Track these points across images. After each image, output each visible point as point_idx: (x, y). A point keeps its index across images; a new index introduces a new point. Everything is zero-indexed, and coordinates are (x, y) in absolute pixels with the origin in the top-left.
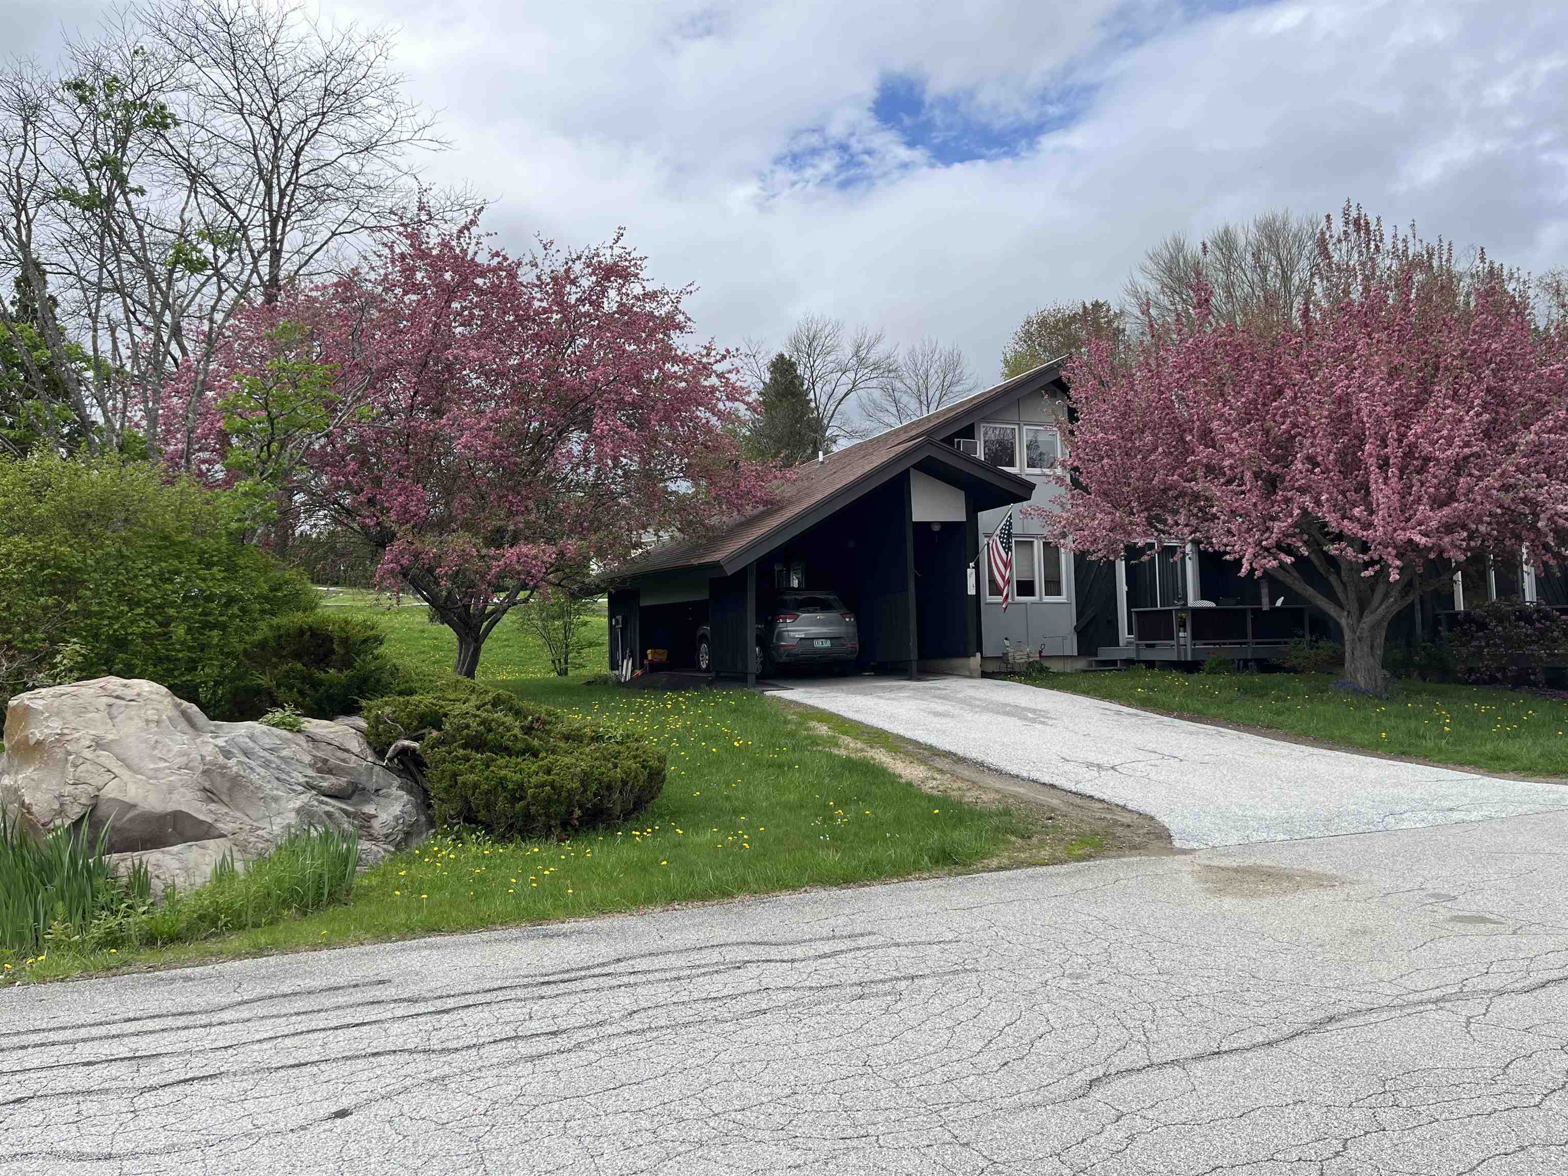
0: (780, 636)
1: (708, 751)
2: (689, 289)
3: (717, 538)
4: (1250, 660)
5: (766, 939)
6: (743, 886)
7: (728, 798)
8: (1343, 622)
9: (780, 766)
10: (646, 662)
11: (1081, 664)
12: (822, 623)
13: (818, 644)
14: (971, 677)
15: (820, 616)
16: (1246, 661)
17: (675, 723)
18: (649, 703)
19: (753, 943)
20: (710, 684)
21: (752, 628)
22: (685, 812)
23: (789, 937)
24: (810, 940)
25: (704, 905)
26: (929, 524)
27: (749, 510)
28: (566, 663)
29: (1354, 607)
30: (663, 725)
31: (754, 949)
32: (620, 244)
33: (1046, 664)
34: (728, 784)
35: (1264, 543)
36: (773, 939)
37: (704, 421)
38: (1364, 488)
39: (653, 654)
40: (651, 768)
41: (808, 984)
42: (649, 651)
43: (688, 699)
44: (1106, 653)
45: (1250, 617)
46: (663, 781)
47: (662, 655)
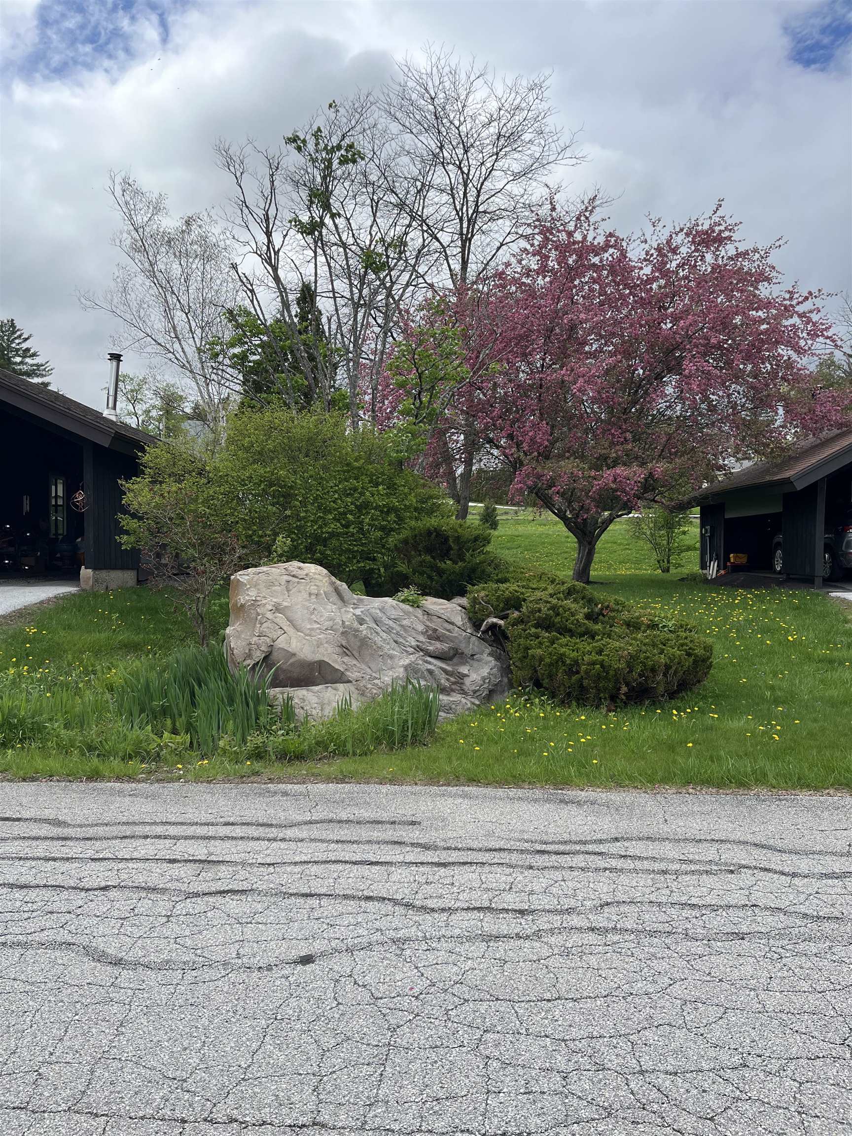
1: (762, 642)
2: (777, 244)
3: (790, 456)
5: (771, 842)
6: (761, 779)
7: (772, 688)
9: (831, 661)
10: (728, 564)
17: (739, 616)
18: (720, 598)
19: (756, 845)
20: (780, 584)
21: (820, 536)
22: (728, 697)
23: (798, 845)
24: (820, 853)
25: (718, 793)
27: (825, 434)
28: (668, 562)
30: (727, 617)
31: (756, 852)
32: (719, 213)
34: (775, 675)
36: (779, 844)
37: (785, 358)
39: (735, 558)
40: (696, 656)
41: (802, 908)
42: (732, 555)
43: (756, 596)
46: (710, 666)
47: (742, 559)
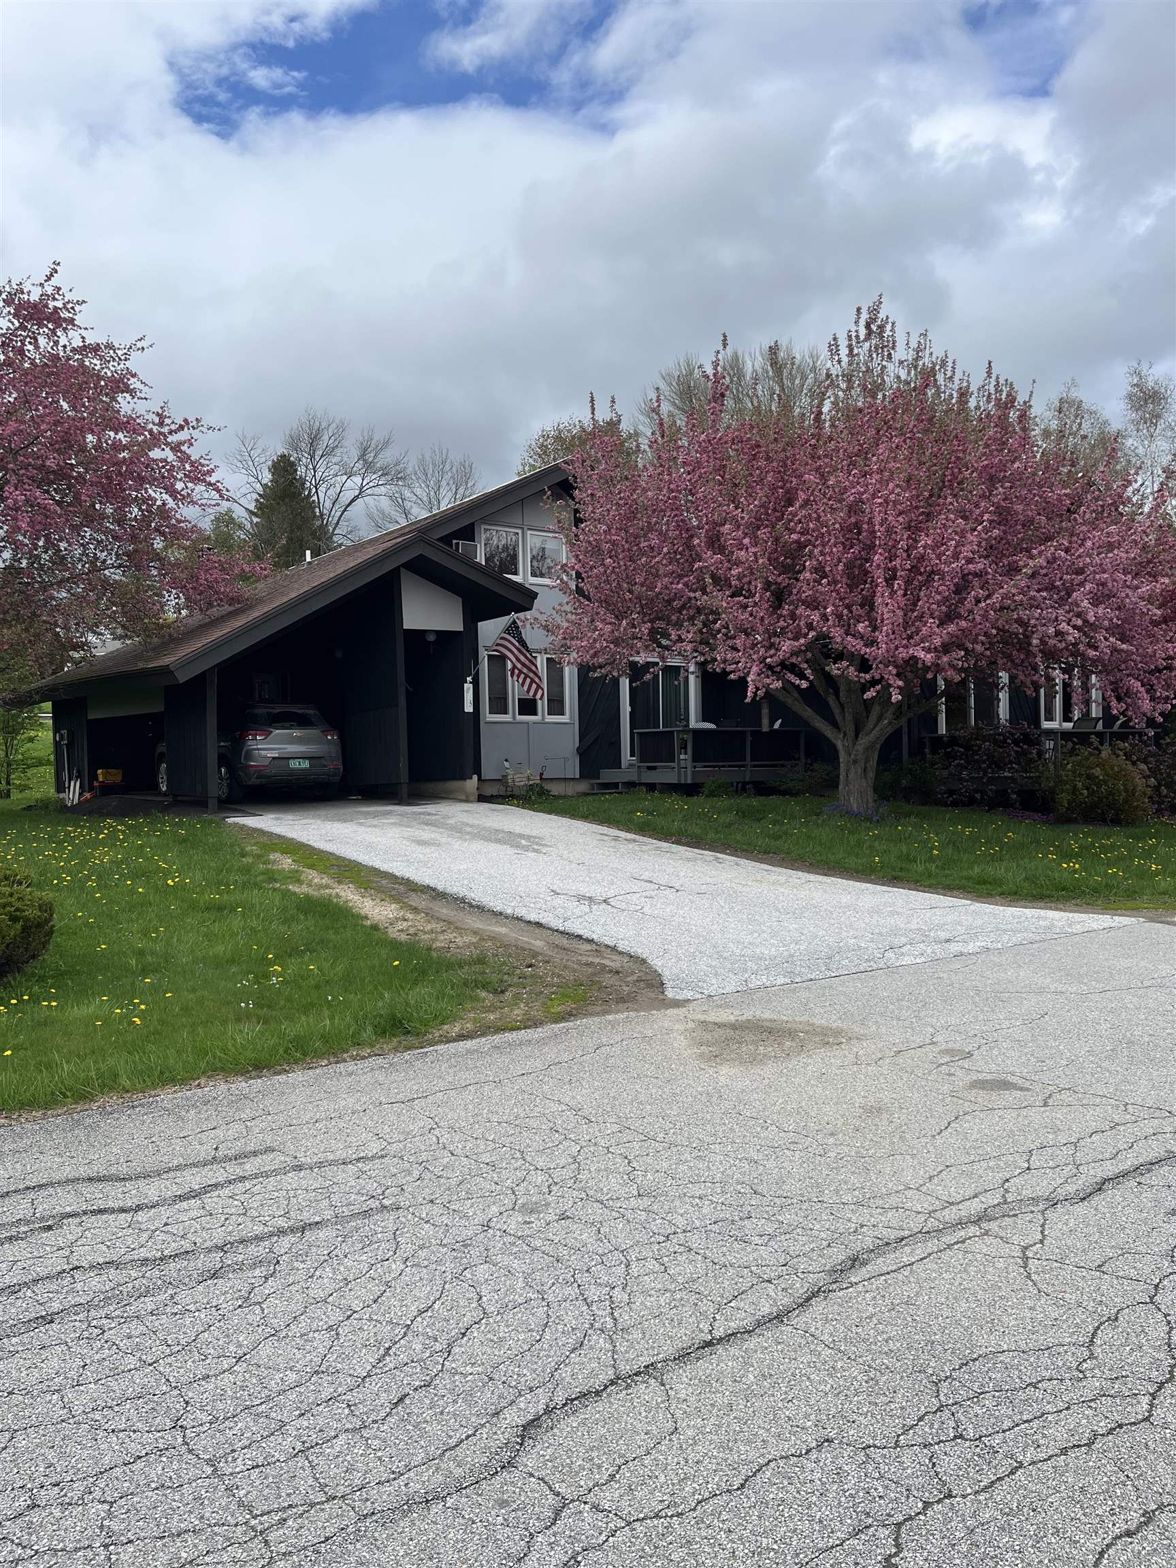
0: (249, 755)
1: (133, 891)
2: (139, 345)
3: (173, 637)
4: (748, 783)
5: (113, 1170)
6: (109, 1083)
7: (141, 953)
8: (839, 744)
9: (220, 908)
10: (96, 784)
11: (583, 787)
12: (299, 741)
13: (294, 764)
14: (467, 801)
15: (296, 733)
16: (745, 784)
17: (103, 857)
18: (79, 832)
19: (90, 1179)
20: (165, 809)
21: (212, 746)
22: (78, 973)
23: (151, 1163)
24: (178, 1168)
25: (44, 1117)
26: (422, 633)
27: (215, 612)
28: (8, 783)
29: (850, 728)
30: (85, 860)
31: (88, 1190)
32: (54, 281)
33: (547, 786)
34: (145, 933)
35: (768, 660)
36: (124, 1170)
38: (868, 603)
39: (104, 775)
40: (27, 919)
42: (100, 771)
43: (129, 827)
44: (608, 775)
45: (749, 739)
46: (51, 933)
47: (116, 776)
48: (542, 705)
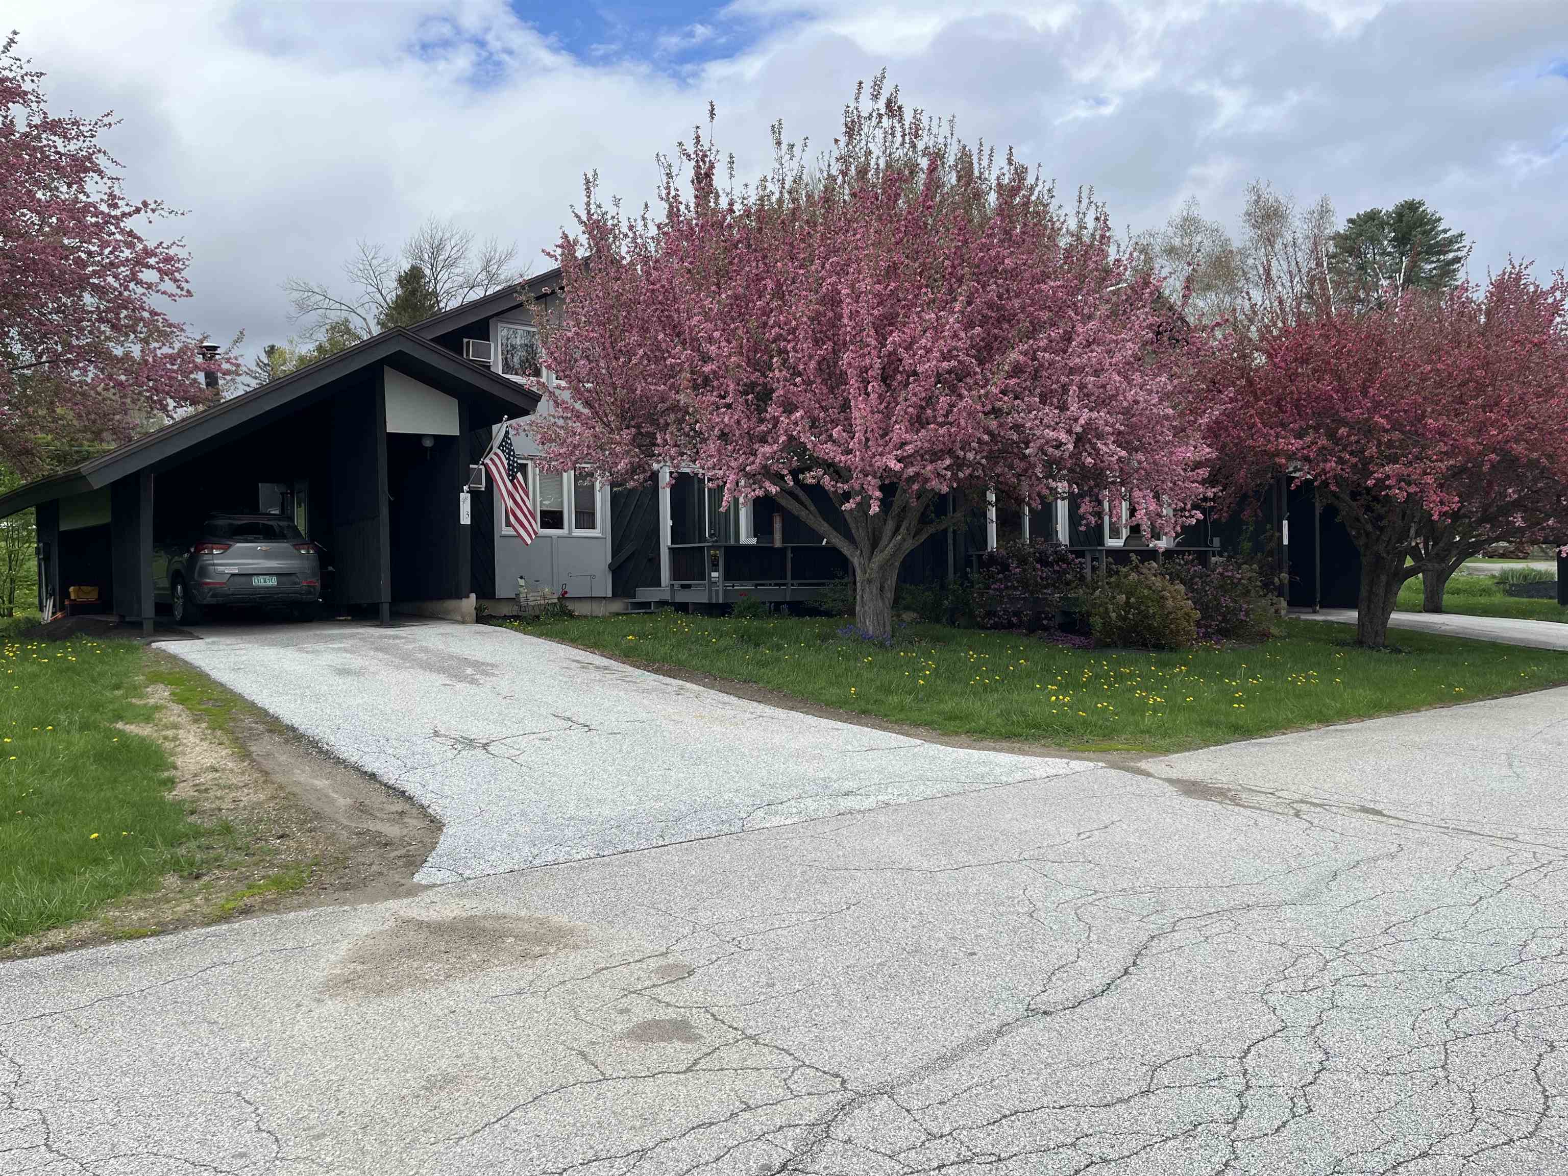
0: (204, 571)
2: (106, 120)
4: (783, 603)
8: (856, 561)
10: (66, 602)
11: (617, 606)
12: (267, 555)
13: (259, 582)
14: (463, 622)
15: (260, 547)
21: (148, 560)
28: (11, 601)
29: (865, 545)
32: (11, 53)
33: (570, 606)
39: (76, 592)
42: (72, 589)
44: (646, 594)
45: (790, 555)
47: (90, 594)
48: (569, 516)
